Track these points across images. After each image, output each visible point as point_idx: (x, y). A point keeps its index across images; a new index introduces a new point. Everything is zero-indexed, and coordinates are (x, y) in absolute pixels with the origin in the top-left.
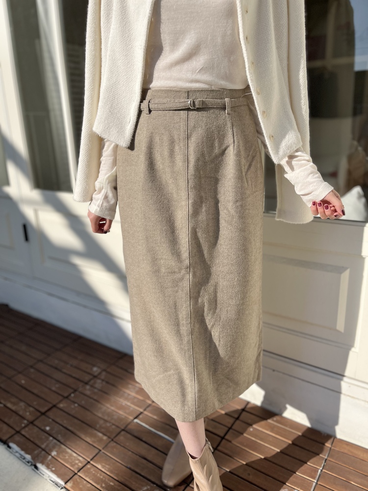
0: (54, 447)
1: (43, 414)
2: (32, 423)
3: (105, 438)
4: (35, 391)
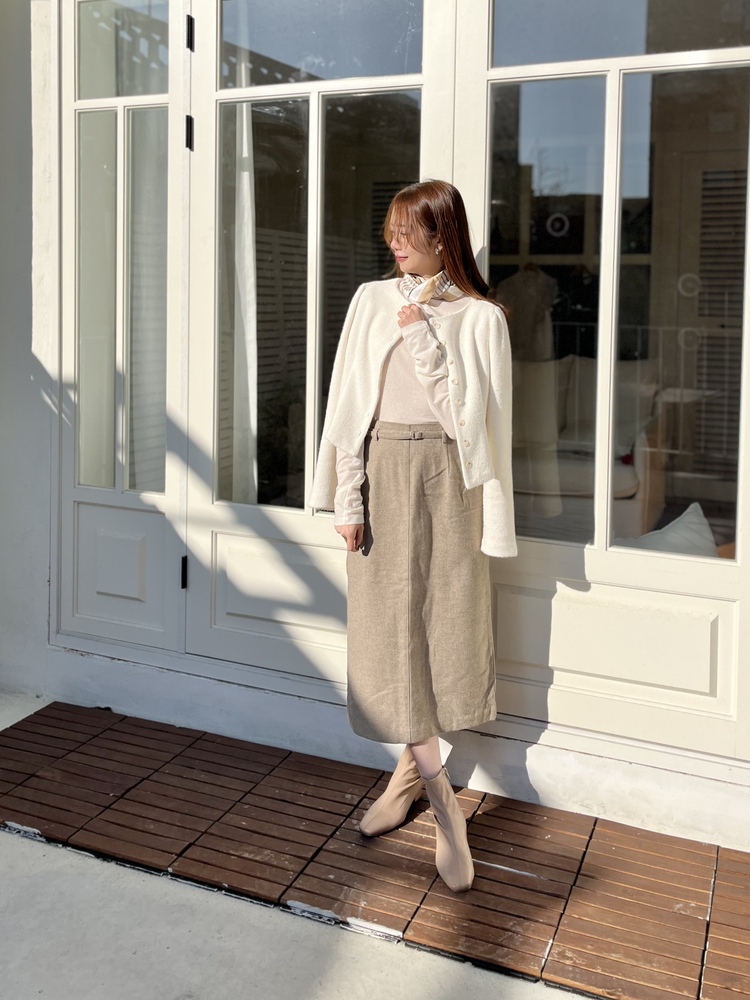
0: (357, 896)
1: (312, 859)
2: (301, 872)
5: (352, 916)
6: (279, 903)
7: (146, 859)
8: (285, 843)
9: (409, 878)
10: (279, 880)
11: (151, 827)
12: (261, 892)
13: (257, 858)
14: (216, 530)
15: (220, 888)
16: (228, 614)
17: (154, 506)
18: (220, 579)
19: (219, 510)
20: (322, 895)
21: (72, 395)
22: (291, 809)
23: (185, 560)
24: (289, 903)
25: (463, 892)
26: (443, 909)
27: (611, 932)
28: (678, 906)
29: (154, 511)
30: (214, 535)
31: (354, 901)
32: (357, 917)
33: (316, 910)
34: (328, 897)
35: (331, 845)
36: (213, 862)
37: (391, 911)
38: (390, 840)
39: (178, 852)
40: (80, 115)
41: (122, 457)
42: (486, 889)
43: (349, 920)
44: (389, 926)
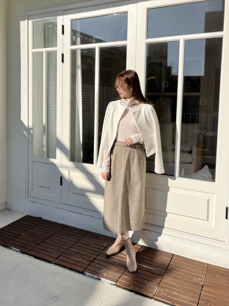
0: (104, 272)
1: (92, 261)
2: (89, 265)
3: (123, 268)
4: (83, 254)
5: (102, 277)
6: (82, 273)
7: (47, 259)
8: (85, 256)
9: (119, 268)
10: (83, 267)
11: (50, 250)
12: (77, 269)
13: (78, 260)
14: (70, 169)
15: (67, 268)
16: (73, 193)
17: (53, 163)
18: (71, 183)
19: (71, 164)
20: (94, 271)
21: (31, 131)
22: (88, 247)
23: (61, 178)
24: (85, 273)
25: (133, 273)
26: (127, 277)
27: (174, 286)
28: (195, 280)
29: (53, 164)
30: (69, 171)
31: (103, 273)
32: (103, 278)
33: (92, 275)
34: (96, 272)
35: (98, 258)
36: (66, 261)
37: (113, 277)
38: (114, 257)
39: (56, 257)
40: (33, 53)
41: (45, 149)
42: (140, 272)
43: (101, 278)
44: (112, 281)
